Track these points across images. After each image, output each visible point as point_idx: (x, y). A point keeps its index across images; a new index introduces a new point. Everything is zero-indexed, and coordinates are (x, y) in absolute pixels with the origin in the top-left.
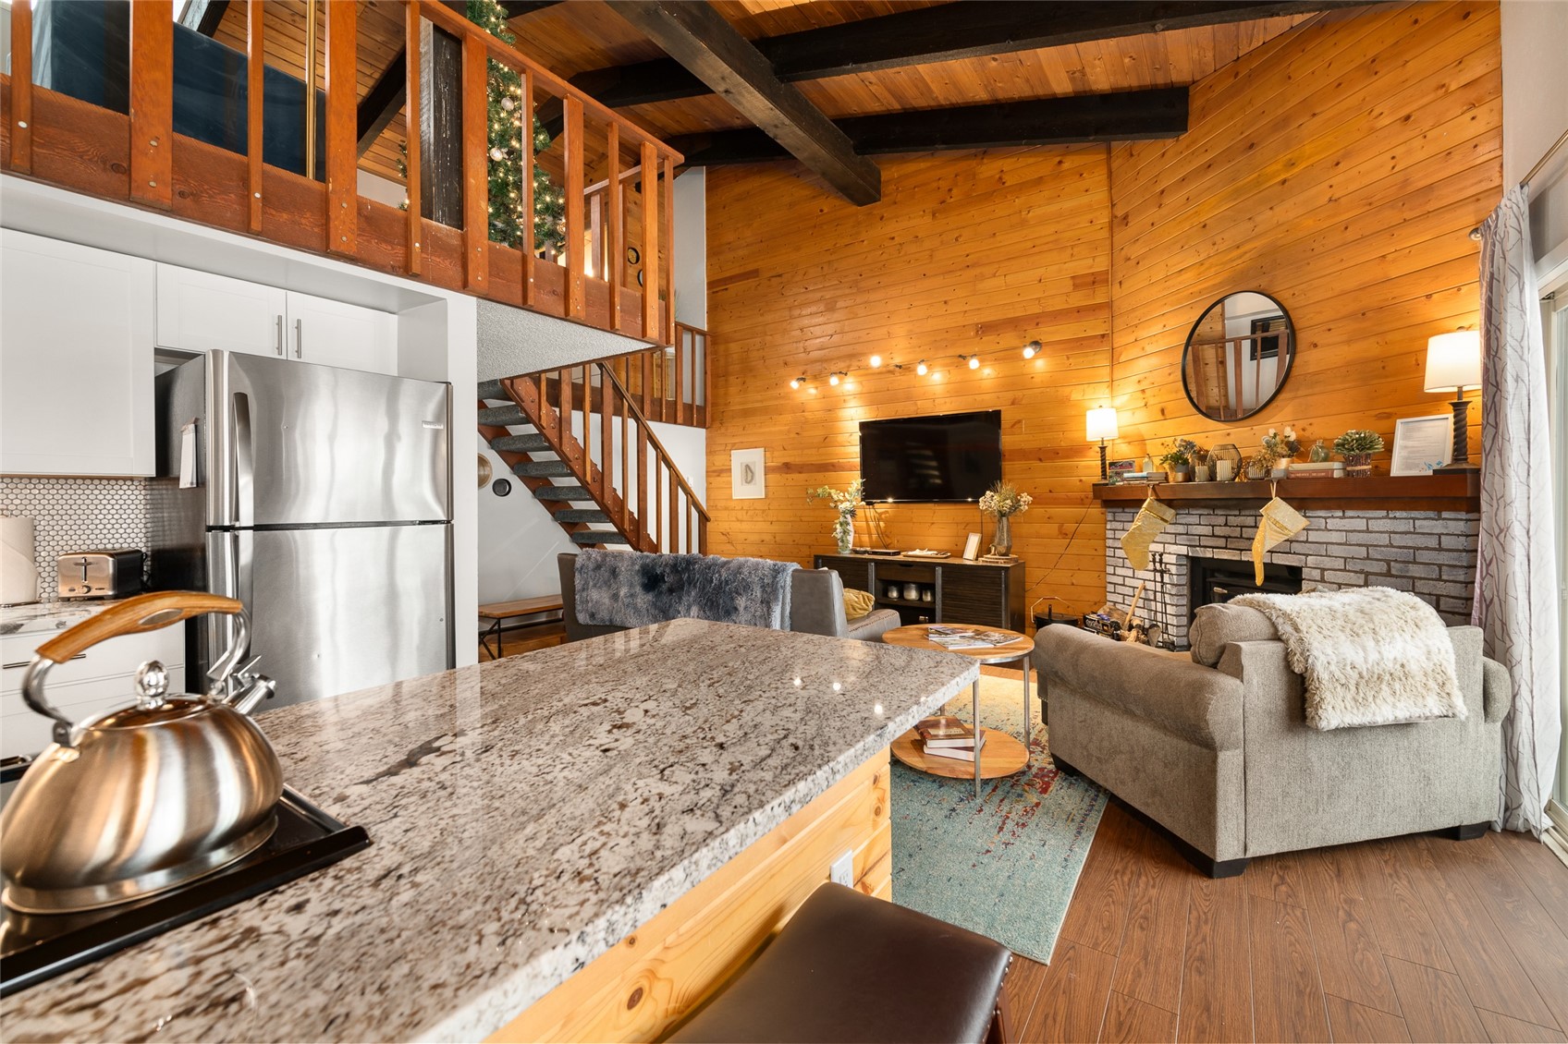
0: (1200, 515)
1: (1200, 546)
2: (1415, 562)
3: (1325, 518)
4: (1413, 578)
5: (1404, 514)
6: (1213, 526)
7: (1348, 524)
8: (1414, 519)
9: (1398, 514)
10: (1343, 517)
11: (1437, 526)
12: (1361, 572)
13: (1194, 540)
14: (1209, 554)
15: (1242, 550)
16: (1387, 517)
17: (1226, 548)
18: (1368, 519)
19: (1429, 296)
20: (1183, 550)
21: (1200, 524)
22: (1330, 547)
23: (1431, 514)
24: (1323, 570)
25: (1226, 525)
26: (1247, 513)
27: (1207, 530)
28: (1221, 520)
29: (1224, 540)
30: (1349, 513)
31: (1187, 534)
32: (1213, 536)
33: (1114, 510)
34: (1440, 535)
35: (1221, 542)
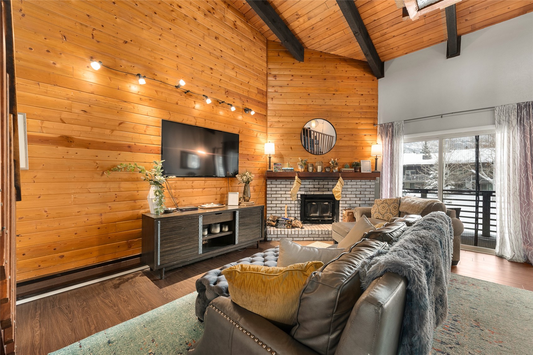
0: (309, 182)
1: (309, 191)
2: (366, 191)
3: (347, 182)
4: (365, 194)
5: (364, 181)
6: (314, 185)
7: (352, 183)
8: (366, 182)
9: (363, 181)
10: (351, 182)
11: (370, 183)
12: (355, 194)
13: (307, 189)
14: (312, 193)
15: (323, 191)
16: (361, 181)
17: (319, 191)
18: (356, 182)
19: (365, 135)
20: (303, 193)
21: (309, 185)
22: (348, 189)
23: (369, 181)
24: (346, 195)
25: (319, 184)
26: (325, 181)
27: (312, 186)
28: (317, 183)
29: (318, 189)
30: (352, 181)
31: (304, 188)
32: (314, 188)
33: (271, 180)
34: (370, 185)
35: (317, 189)
